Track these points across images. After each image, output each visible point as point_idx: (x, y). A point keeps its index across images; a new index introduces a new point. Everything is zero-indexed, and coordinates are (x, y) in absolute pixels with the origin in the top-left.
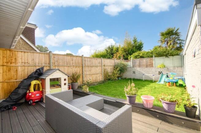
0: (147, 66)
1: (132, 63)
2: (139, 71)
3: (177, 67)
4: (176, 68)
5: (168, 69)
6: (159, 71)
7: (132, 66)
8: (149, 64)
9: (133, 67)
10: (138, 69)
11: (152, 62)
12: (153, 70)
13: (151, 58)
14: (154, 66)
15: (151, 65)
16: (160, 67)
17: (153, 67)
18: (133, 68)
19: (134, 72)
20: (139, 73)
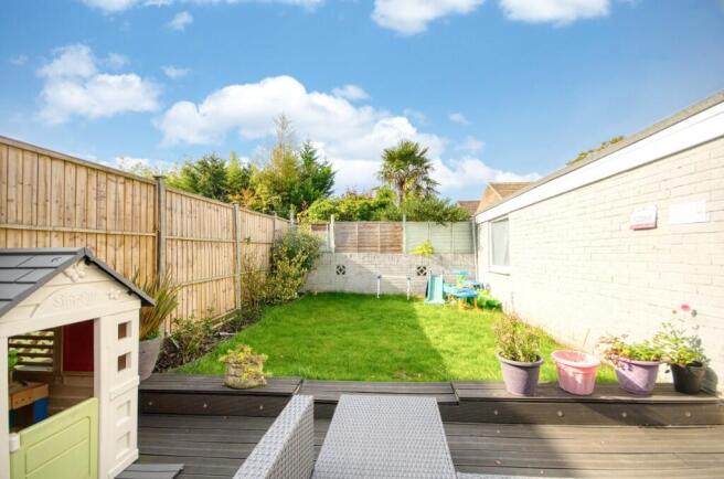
0: (383, 250)
1: (336, 235)
2: (360, 267)
3: (462, 253)
4: (460, 256)
5: (441, 258)
6: (420, 264)
7: (333, 245)
8: (389, 241)
9: (336, 251)
10: (355, 258)
11: (401, 235)
12: (403, 259)
13: (397, 224)
14: (404, 249)
15: (395, 246)
16: (423, 253)
17: (400, 251)
18: (338, 254)
19: (341, 270)
20: (360, 273)
